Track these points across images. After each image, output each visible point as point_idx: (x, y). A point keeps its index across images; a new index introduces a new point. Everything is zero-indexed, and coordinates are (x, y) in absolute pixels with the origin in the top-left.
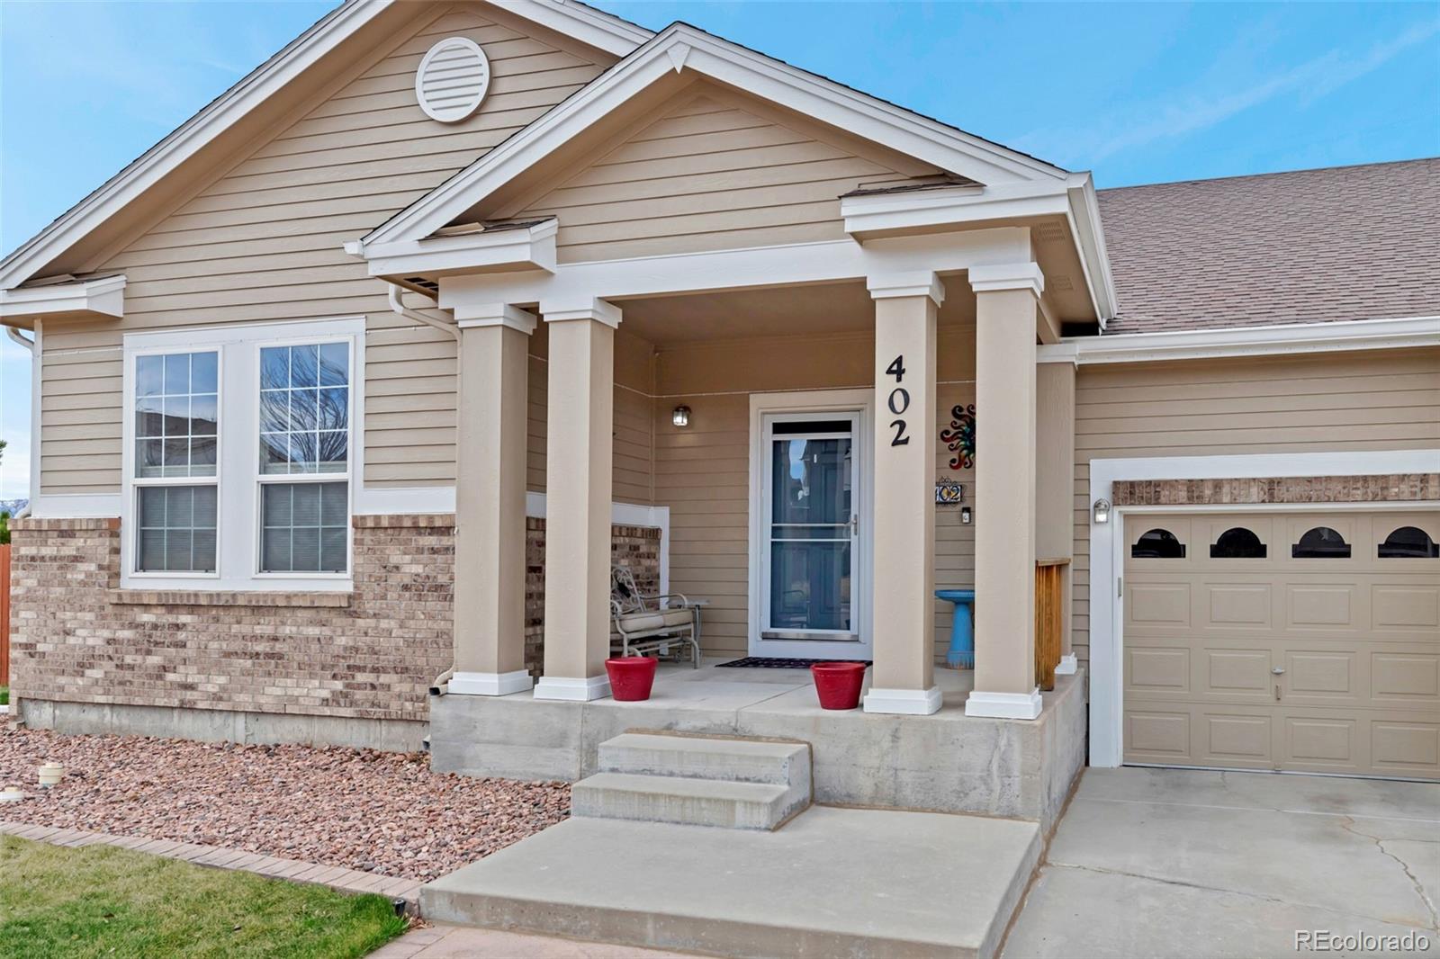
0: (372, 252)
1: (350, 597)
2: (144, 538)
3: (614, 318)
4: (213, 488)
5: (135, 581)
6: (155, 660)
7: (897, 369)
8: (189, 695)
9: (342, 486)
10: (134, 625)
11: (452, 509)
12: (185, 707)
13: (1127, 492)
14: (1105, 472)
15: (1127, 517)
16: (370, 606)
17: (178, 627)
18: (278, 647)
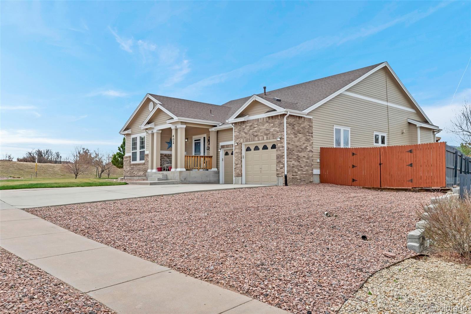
0: (141, 127)
1: (144, 163)
2: (133, 157)
3: (160, 132)
4: (136, 152)
5: (132, 162)
6: (132, 171)
7: (173, 136)
8: (135, 174)
9: (144, 151)
10: (131, 167)
11: (148, 153)
12: (134, 176)
13: (223, 147)
14: (221, 144)
15: (225, 150)
16: (145, 164)
17: (134, 167)
18: (140, 169)
